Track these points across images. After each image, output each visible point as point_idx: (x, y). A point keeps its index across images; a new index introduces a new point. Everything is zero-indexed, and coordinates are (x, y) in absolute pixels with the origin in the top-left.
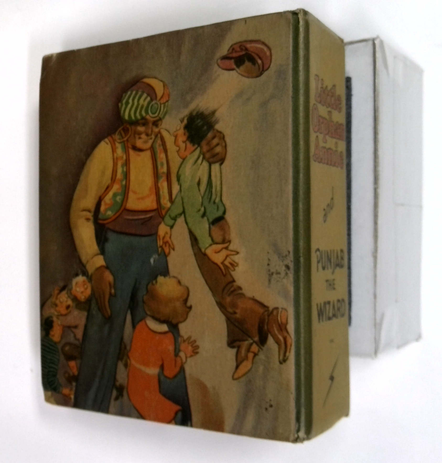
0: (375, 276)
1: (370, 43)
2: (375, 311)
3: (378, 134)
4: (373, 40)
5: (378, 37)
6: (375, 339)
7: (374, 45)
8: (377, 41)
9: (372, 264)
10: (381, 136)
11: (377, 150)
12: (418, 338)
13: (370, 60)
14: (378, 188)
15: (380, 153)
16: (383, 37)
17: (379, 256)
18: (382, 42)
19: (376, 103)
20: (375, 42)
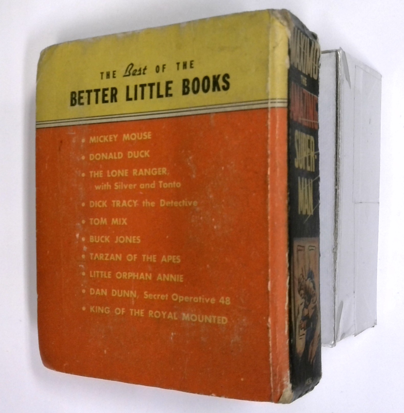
0: (335, 270)
1: (334, 54)
3: (339, 139)
4: (336, 52)
5: (341, 49)
6: (334, 329)
7: (337, 56)
8: (340, 52)
9: (333, 260)
10: (342, 142)
11: (339, 154)
12: (374, 324)
13: (333, 70)
14: (339, 189)
16: (345, 48)
17: (339, 252)
18: (344, 53)
19: (338, 110)
20: (338, 53)
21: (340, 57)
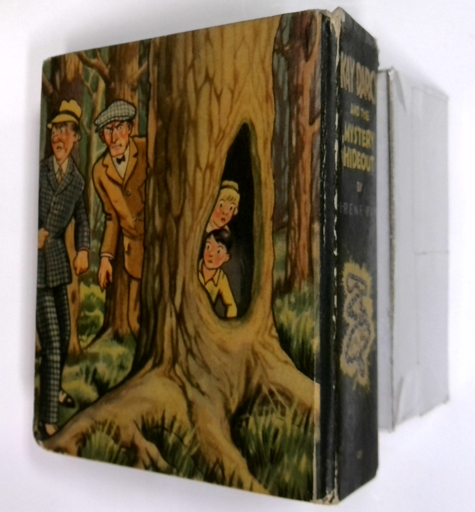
0: (392, 338)
1: (384, 75)
2: (392, 378)
3: (393, 178)
4: (387, 72)
5: (392, 68)
6: (392, 410)
7: (388, 77)
8: (391, 72)
9: (388, 325)
10: (397, 181)
11: (393, 196)
12: (446, 399)
13: (383, 94)
14: (394, 238)
15: (396, 199)
16: (398, 68)
17: (396, 315)
18: (396, 74)
19: (390, 143)
20: (389, 74)
21: (391, 78)
